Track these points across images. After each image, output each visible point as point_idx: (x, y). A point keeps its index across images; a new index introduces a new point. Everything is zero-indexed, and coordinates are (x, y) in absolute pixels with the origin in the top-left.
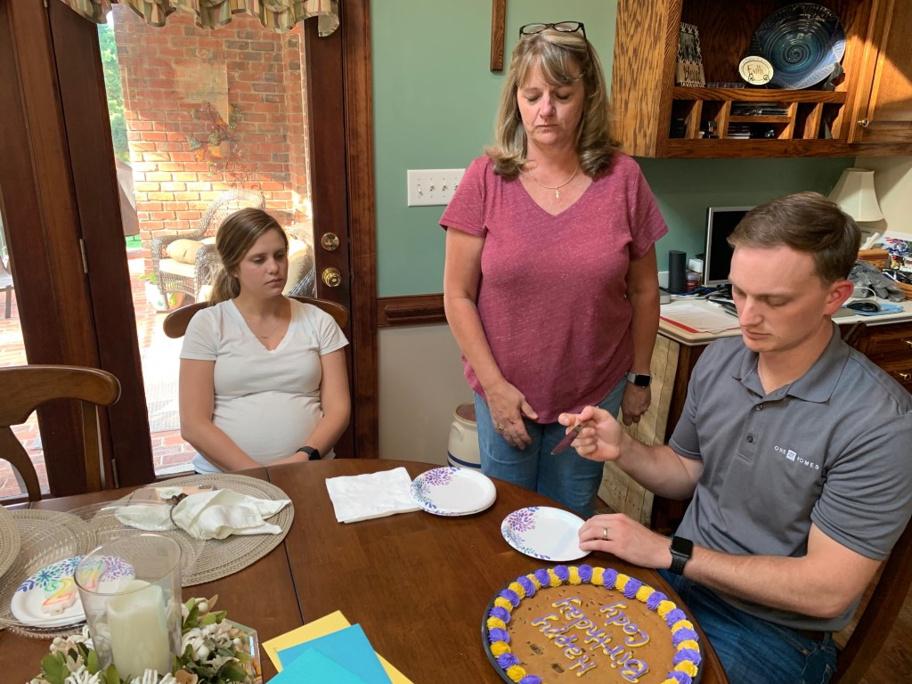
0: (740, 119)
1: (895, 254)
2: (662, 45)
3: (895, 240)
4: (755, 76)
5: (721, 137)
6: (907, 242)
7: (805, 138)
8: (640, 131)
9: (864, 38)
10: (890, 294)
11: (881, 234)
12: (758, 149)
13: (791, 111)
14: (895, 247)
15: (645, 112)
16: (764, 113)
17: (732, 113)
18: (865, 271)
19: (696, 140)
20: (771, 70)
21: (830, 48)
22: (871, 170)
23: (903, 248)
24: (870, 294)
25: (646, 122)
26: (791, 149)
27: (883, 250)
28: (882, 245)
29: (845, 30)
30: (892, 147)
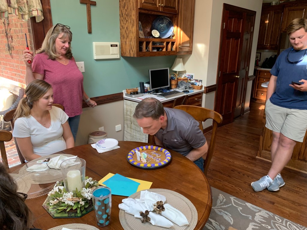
0: (154, 46)
1: (189, 78)
2: (135, 27)
3: (189, 75)
4: (156, 35)
5: (151, 51)
6: (191, 75)
7: (168, 50)
8: (131, 50)
9: (178, 26)
10: (190, 88)
11: (185, 74)
12: (159, 54)
13: (165, 44)
15: (132, 45)
16: (159, 44)
17: (153, 45)
18: (184, 83)
19: (145, 52)
20: (159, 33)
21: (170, 28)
22: (181, 58)
23: (191, 77)
24: (186, 88)
25: (132, 47)
26: (166, 54)
27: (186, 78)
28: (186, 76)
29: (173, 24)
30: (186, 52)
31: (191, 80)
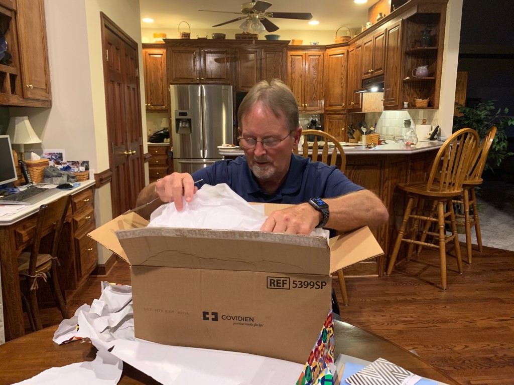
3: (50, 154)
6: (57, 153)
11: (41, 151)
14: (52, 157)
22: (26, 116)
23: (56, 157)
28: (44, 157)
30: (41, 102)
31: (61, 164)
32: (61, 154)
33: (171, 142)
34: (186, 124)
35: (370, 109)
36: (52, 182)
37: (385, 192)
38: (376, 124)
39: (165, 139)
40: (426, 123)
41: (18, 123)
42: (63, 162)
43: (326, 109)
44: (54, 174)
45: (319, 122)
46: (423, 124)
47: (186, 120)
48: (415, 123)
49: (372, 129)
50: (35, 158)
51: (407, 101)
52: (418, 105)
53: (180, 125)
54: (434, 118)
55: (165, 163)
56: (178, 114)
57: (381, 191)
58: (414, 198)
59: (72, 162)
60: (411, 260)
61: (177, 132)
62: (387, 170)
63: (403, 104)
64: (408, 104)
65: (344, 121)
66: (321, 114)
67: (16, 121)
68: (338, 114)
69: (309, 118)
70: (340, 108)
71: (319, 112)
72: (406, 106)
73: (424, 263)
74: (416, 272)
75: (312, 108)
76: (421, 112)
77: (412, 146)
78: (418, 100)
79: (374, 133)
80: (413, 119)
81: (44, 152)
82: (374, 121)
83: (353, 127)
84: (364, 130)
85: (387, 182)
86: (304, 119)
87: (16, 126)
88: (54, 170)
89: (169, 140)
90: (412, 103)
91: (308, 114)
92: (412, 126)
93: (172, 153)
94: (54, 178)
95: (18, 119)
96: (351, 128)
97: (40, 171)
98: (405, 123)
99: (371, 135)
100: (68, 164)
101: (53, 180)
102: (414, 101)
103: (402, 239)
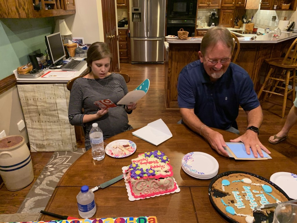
0: (46, 2)
3: (76, 40)
6: (80, 40)
23: (79, 42)
26: (57, 13)
28: (73, 42)
30: (71, 11)
31: (82, 46)
32: (82, 40)
33: (129, 27)
34: (138, 16)
35: (250, 7)
36: (79, 56)
37: (257, 64)
38: (253, 17)
39: (125, 25)
40: (287, 19)
41: (61, 23)
42: (83, 44)
43: (222, 6)
44: (81, 52)
45: (217, 14)
46: (284, 20)
47: (138, 13)
48: (279, 19)
49: (250, 20)
50: (71, 43)
51: (276, 5)
52: (283, 8)
53: (134, 17)
54: (292, 16)
55: (125, 40)
56: (134, 10)
57: (255, 64)
58: (273, 68)
59: (87, 44)
60: (265, 101)
61: (133, 21)
62: (260, 52)
63: (274, 6)
64: (277, 7)
65: (233, 14)
66: (218, 9)
67: (60, 22)
68: (230, 9)
69: (211, 11)
70: (231, 5)
71: (217, 8)
72: (275, 8)
73: (272, 103)
74: (268, 108)
75: (214, 5)
76: (284, 12)
77: (277, 37)
78: (283, 4)
79: (251, 22)
80: (278, 16)
81: (73, 39)
82: (252, 14)
83: (238, 18)
84: (245, 21)
85: (259, 59)
86: (207, 11)
87: (60, 25)
88: (80, 50)
89: (127, 25)
90: (279, 6)
91: (211, 9)
92: (277, 20)
93: (130, 34)
94: (80, 54)
95: (60, 21)
96: (237, 19)
97: (73, 50)
98: (273, 18)
99: (249, 24)
100: (85, 46)
101: (80, 55)
102: (281, 5)
103: (263, 90)
